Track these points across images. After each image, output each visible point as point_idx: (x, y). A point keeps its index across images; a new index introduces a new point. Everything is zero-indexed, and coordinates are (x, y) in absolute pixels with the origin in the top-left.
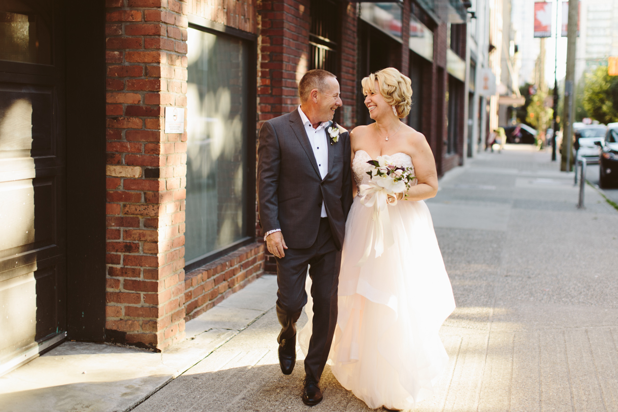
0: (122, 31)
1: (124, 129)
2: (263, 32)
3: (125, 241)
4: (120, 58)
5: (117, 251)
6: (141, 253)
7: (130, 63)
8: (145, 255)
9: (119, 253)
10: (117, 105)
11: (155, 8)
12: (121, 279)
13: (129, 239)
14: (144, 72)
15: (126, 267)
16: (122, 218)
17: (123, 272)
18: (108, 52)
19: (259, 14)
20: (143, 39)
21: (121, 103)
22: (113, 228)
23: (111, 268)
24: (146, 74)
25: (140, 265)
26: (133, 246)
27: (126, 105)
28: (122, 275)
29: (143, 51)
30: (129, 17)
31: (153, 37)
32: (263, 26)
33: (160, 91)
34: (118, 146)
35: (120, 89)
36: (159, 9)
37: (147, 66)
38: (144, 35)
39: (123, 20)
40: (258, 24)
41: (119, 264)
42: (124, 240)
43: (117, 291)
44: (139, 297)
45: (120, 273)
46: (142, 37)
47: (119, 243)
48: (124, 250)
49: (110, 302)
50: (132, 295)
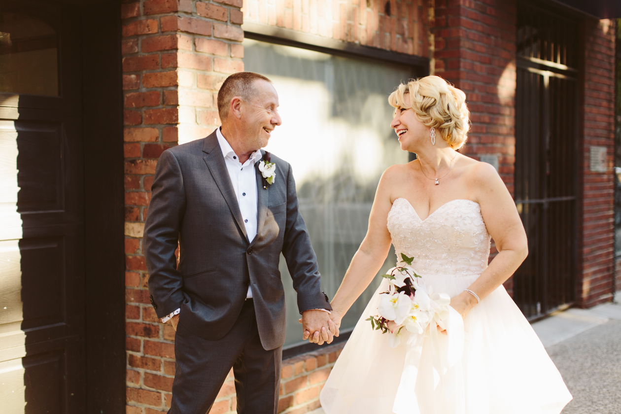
0: (138, 47)
1: (143, 175)
2: (437, 55)
3: (144, 322)
4: (137, 83)
5: (136, 335)
6: (161, 340)
7: (148, 88)
8: (165, 341)
9: (139, 338)
10: (135, 143)
11: (172, 14)
12: (142, 371)
13: (148, 319)
14: (161, 99)
15: (146, 356)
16: (141, 291)
17: (144, 362)
18: (124, 76)
19: (432, 32)
20: (160, 55)
21: (138, 142)
22: (133, 304)
23: (131, 356)
24: (163, 103)
25: (160, 355)
26: (153, 328)
27: (144, 143)
28: (143, 367)
29: (161, 72)
30: (144, 29)
31: (170, 52)
32: (436, 47)
33: (177, 124)
34: (137, 198)
35: (138, 123)
36: (176, 15)
37: (165, 91)
38: (161, 51)
39: (139, 33)
40: (430, 45)
41: (139, 351)
42: (143, 320)
43: (137, 386)
44: (159, 398)
45: (140, 364)
46: (159, 53)
47: (139, 324)
48: (143, 334)
49: (130, 400)
50: (152, 393)
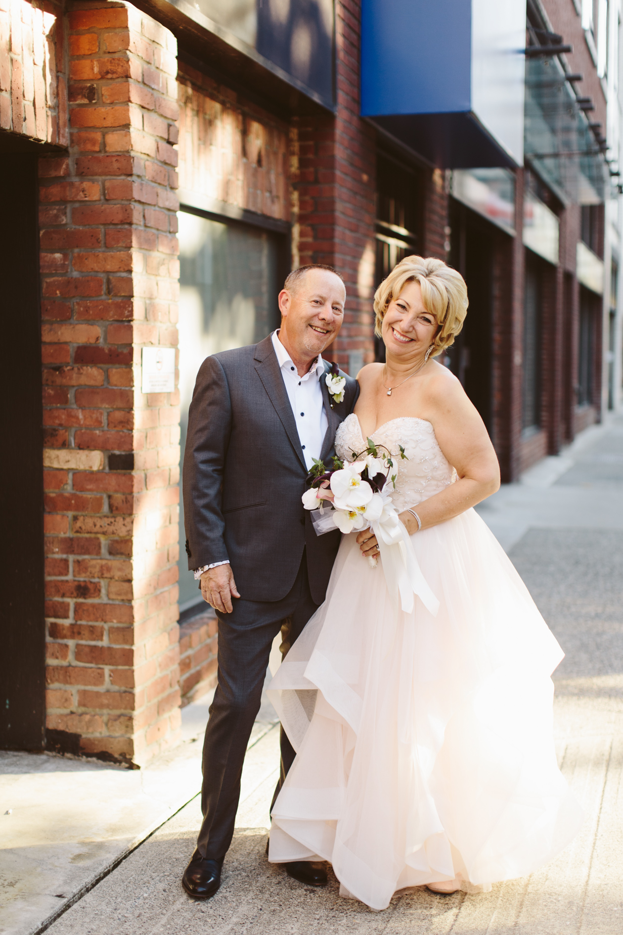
0: (66, 217)
1: (73, 386)
2: (302, 219)
3: (76, 579)
4: (64, 264)
5: (63, 596)
6: (104, 599)
7: (81, 272)
8: (111, 602)
9: (67, 600)
10: (60, 345)
11: (123, 177)
12: (71, 643)
13: (84, 575)
14: (104, 287)
15: (79, 622)
16: (71, 539)
17: (75, 631)
18: (43, 254)
19: (295, 188)
20: (103, 230)
21: (66, 343)
22: (57, 556)
23: (54, 625)
24: (109, 292)
25: (102, 620)
26: (91, 587)
27: (75, 345)
28: (72, 636)
29: (104, 252)
30: (78, 194)
31: (119, 227)
32: (301, 208)
33: (132, 320)
34: (63, 417)
35: (65, 317)
36: (129, 179)
37: (111, 277)
38: (104, 224)
39: (68, 198)
40: (293, 205)
41: (66, 617)
42: (74, 576)
43: (65, 663)
44: (101, 676)
45: (69, 634)
46: (102, 227)
47: (67, 581)
48: (75, 594)
49: (52, 682)
50: (90, 671)
